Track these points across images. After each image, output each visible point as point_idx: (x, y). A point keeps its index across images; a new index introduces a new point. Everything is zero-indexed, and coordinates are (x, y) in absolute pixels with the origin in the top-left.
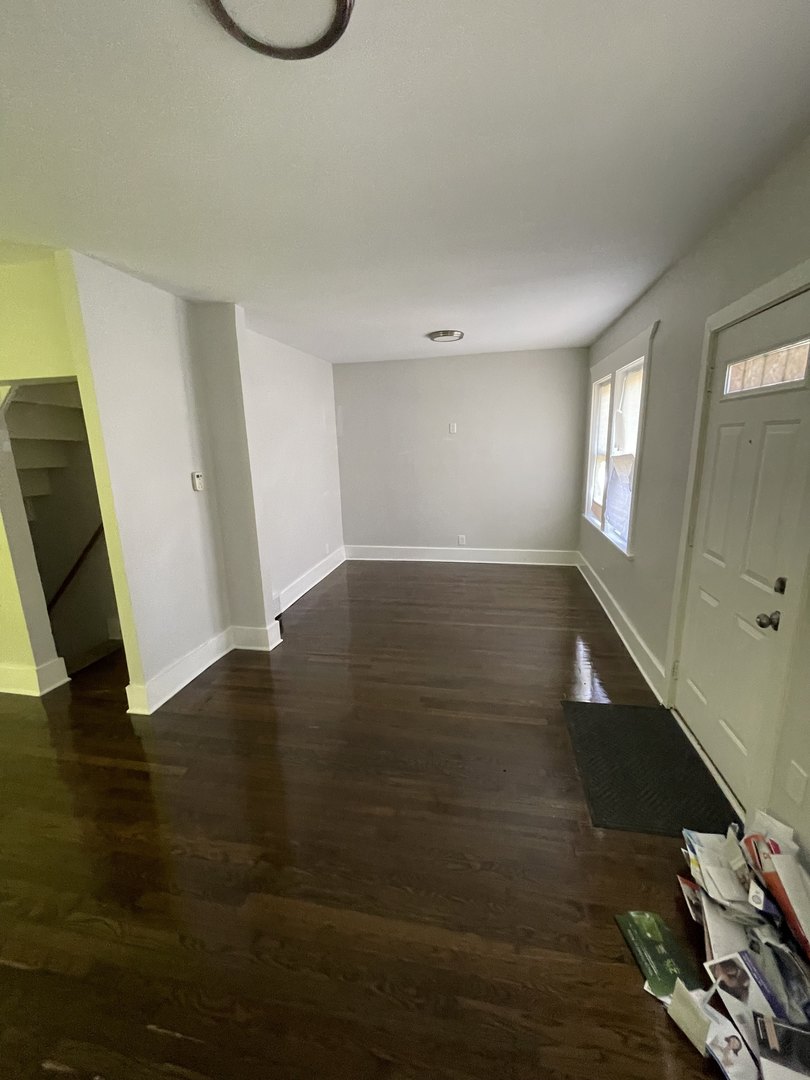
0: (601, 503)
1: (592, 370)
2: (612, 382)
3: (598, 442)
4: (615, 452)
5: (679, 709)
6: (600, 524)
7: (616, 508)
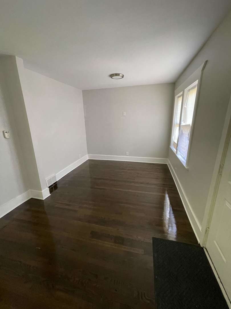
0: (176, 143)
1: (175, 91)
2: (183, 95)
3: (176, 119)
4: (183, 124)
5: (207, 248)
6: (176, 151)
7: (182, 146)
